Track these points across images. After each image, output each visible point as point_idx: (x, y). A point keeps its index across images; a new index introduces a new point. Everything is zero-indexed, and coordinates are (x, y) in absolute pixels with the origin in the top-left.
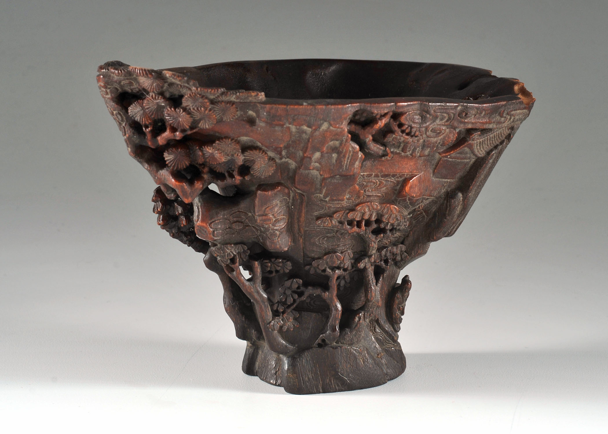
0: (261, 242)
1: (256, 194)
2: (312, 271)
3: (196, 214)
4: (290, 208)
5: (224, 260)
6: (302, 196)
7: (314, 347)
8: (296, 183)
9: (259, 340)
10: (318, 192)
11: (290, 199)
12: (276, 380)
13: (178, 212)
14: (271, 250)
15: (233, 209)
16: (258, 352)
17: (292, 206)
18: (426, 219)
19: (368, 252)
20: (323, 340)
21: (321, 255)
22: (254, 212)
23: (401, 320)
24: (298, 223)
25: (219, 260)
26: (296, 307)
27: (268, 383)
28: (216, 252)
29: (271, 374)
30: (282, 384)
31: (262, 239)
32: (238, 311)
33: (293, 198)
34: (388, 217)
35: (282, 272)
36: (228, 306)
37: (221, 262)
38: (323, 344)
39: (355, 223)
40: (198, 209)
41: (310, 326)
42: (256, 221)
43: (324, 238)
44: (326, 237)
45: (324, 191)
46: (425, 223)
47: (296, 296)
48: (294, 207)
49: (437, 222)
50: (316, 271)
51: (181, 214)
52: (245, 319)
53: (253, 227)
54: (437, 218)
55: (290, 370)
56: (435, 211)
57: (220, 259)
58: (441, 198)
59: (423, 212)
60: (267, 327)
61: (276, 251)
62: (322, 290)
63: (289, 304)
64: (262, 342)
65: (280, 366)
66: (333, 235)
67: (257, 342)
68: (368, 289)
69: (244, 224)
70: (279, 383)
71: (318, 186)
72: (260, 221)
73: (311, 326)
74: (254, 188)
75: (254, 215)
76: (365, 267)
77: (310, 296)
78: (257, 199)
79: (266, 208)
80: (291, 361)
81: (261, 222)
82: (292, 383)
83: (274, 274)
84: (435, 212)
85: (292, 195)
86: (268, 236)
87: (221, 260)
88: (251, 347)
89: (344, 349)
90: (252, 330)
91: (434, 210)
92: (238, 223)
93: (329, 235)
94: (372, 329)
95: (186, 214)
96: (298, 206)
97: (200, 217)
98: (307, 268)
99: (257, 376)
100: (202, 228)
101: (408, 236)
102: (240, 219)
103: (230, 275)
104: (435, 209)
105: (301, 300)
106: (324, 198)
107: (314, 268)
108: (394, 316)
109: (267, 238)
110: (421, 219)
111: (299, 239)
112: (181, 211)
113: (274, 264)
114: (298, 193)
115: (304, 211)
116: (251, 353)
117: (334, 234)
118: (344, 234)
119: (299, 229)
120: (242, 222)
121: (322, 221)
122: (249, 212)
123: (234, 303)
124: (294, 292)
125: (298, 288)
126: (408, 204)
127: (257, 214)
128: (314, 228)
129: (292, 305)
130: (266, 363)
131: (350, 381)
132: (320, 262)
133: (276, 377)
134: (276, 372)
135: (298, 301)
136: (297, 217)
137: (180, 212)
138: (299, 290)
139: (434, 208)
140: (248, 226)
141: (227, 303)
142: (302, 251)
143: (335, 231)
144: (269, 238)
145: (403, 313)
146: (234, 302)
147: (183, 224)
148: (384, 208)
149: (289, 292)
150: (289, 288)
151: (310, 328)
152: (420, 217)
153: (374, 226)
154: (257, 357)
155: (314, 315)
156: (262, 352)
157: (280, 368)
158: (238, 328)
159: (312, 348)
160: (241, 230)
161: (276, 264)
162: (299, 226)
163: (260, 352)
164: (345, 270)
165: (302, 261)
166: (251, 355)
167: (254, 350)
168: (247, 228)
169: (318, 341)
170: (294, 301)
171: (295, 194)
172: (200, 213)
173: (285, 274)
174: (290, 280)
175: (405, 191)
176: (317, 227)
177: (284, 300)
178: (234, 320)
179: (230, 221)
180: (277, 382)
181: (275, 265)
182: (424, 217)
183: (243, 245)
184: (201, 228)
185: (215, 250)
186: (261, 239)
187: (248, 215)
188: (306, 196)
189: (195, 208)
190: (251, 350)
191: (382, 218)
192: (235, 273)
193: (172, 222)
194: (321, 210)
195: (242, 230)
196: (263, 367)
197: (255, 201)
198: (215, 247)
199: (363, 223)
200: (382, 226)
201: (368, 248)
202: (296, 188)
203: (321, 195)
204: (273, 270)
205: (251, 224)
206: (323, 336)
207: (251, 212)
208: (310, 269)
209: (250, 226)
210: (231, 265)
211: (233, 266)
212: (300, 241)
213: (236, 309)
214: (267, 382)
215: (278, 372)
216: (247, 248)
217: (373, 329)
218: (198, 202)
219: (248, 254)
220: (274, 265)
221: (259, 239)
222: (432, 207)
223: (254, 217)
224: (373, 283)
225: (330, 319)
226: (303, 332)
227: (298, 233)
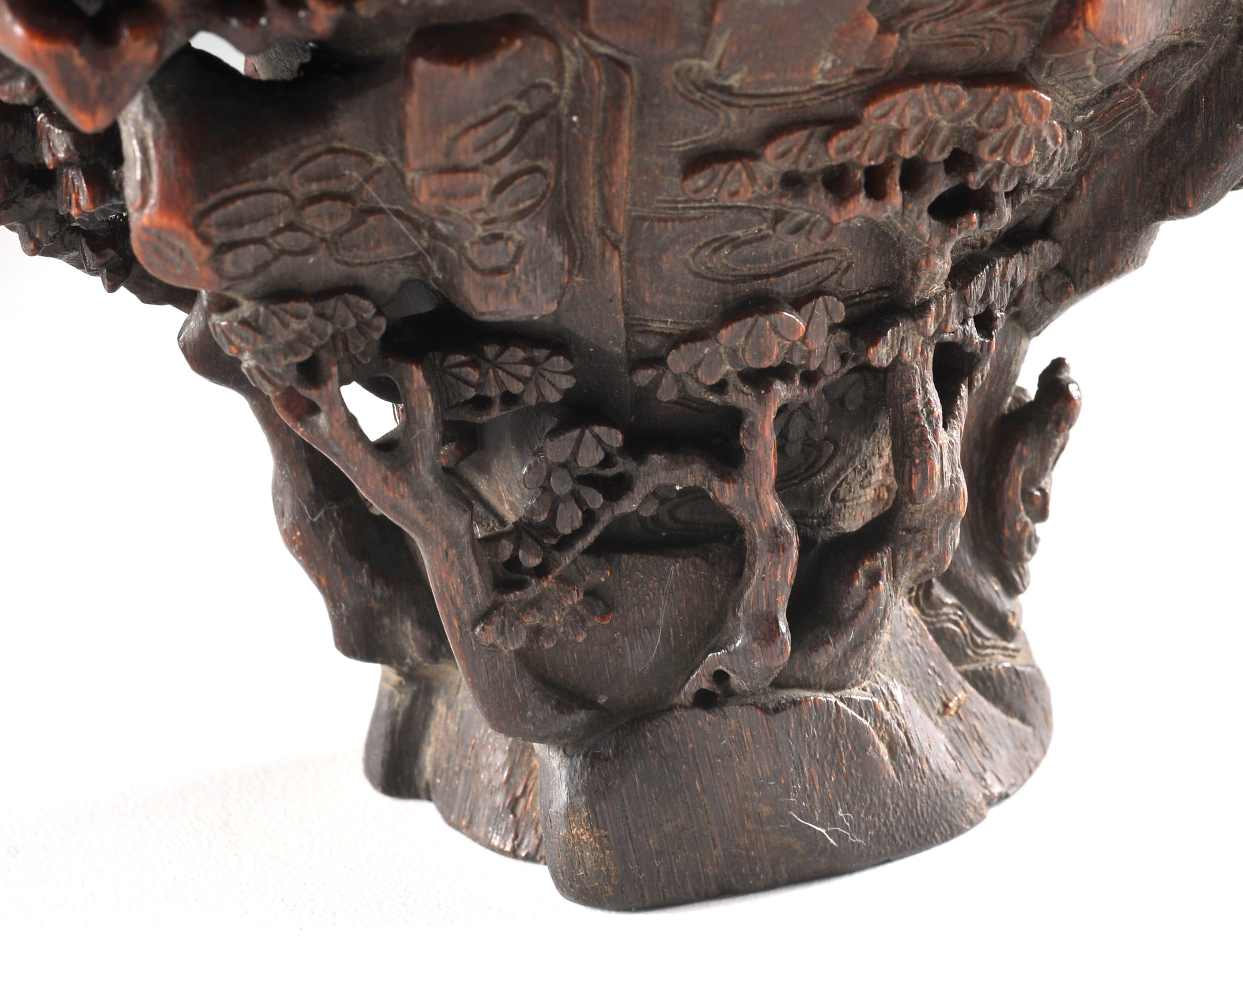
0: (436, 280)
1: (408, 71)
2: (667, 393)
3: (133, 173)
4: (565, 124)
5: (270, 371)
6: (620, 71)
7: (683, 706)
8: (592, 15)
9: (436, 660)
10: (692, 48)
11: (561, 85)
12: (516, 836)
13: (54, 155)
14: (483, 314)
15: (305, 141)
16: (432, 707)
17: (571, 114)
18: (1153, 123)
19: (908, 293)
20: (720, 677)
21: (708, 321)
22: (402, 153)
23: (1031, 544)
24: (601, 189)
25: (248, 369)
26: (598, 540)
27: (482, 844)
28: (233, 338)
29: (494, 809)
30: (543, 852)
31: (443, 268)
32: (339, 544)
33: (577, 78)
34: (1005, 142)
35: (531, 399)
36: (296, 526)
37: (259, 377)
38: (718, 692)
39: (859, 175)
40: (144, 150)
41: (658, 615)
42: (411, 193)
43: (721, 247)
44: (727, 243)
45: (719, 49)
46: (1147, 141)
47: (595, 499)
48: (580, 119)
49: (1199, 135)
50: (683, 388)
51: (67, 164)
52: (372, 576)
53: (398, 214)
54: (1200, 119)
55: (580, 811)
56: (1192, 86)
57: (252, 363)
58: (1221, 31)
59: (1142, 96)
60: (475, 638)
61: (507, 318)
62: (712, 467)
63: (568, 531)
64: (444, 667)
65: (531, 773)
66: (760, 230)
67: (425, 668)
68: (911, 449)
69: (354, 203)
70: (531, 849)
71: (693, 25)
72: (433, 195)
73: (662, 615)
74: (396, 44)
75: (400, 165)
76: (897, 360)
77: (659, 495)
78: (415, 98)
79: (456, 138)
80: (582, 774)
81: (434, 202)
82: (589, 864)
83: (496, 412)
84: (1190, 91)
85: (571, 65)
86: (470, 254)
87: (258, 368)
88: (399, 687)
89: (809, 709)
90: (402, 622)
91: (1186, 86)
92: (327, 204)
93: (739, 233)
94: (917, 595)
95: (92, 162)
96: (601, 115)
97: (155, 187)
98: (644, 376)
99: (429, 799)
100: (164, 235)
101: (1069, 199)
102: (334, 185)
103: (300, 431)
104: (1192, 80)
105: (617, 513)
106: (719, 75)
107: (677, 378)
108: (1007, 532)
109: (465, 264)
110: (1128, 125)
111: (608, 255)
112: (68, 150)
113: (496, 366)
114: (600, 55)
115: (627, 134)
116: (401, 711)
117: (764, 227)
118: (807, 227)
119: (607, 215)
120: (345, 198)
121: (711, 181)
122: (376, 152)
123: (322, 513)
124: (588, 480)
125: (607, 461)
126: (1091, 73)
127: (415, 163)
128: (675, 209)
129: (578, 534)
130: (465, 757)
131: (839, 837)
132: (701, 350)
133: (517, 823)
134: (515, 802)
135: (605, 519)
136: (598, 160)
137: (62, 155)
138: (609, 472)
139: (1188, 77)
140: (375, 211)
141: (287, 515)
142: (620, 307)
143: (769, 215)
144: (470, 262)
145: (1041, 514)
146: (318, 511)
147: (78, 205)
148: (989, 104)
149: (562, 486)
150: (564, 465)
151: (661, 622)
152: (1125, 115)
153: (940, 185)
154: (425, 726)
155: (674, 568)
156: (450, 707)
157: (530, 784)
158: (341, 616)
159: (671, 709)
160: (341, 233)
161: (506, 367)
162: (604, 200)
163: (441, 707)
164: (809, 378)
165: (618, 350)
166: (400, 718)
167: (414, 699)
168: (371, 220)
169: (699, 680)
170: (590, 518)
171: (586, 63)
172: (155, 168)
173: (543, 406)
174: (568, 435)
175: (1085, 24)
176: (686, 202)
177: (543, 518)
178: (324, 581)
179: (292, 198)
180: (519, 845)
181: (500, 373)
182: (1144, 114)
183: (353, 298)
184: (160, 238)
185: (230, 327)
186: (435, 268)
187: (371, 162)
188: (634, 72)
189: (131, 148)
190: (402, 700)
191: (975, 148)
192: (322, 420)
193: (29, 193)
194: (707, 131)
195: (349, 230)
196: (458, 774)
197: (403, 107)
198: (228, 315)
199: (897, 173)
200: (975, 180)
201: (909, 275)
202: (591, 36)
203: (705, 64)
204: (494, 392)
205: (386, 201)
206: (720, 661)
207: (385, 153)
208: (656, 383)
209: (381, 211)
210: (302, 391)
211: (312, 394)
212: (610, 263)
213: (331, 538)
214: (475, 838)
215: (522, 802)
216: (373, 311)
217: (920, 593)
218: (141, 117)
219: (377, 336)
220: (496, 376)
221: (429, 268)
222: (1179, 75)
223: (403, 177)
224: (930, 423)
225: (747, 586)
226: (631, 645)
227: (602, 232)
